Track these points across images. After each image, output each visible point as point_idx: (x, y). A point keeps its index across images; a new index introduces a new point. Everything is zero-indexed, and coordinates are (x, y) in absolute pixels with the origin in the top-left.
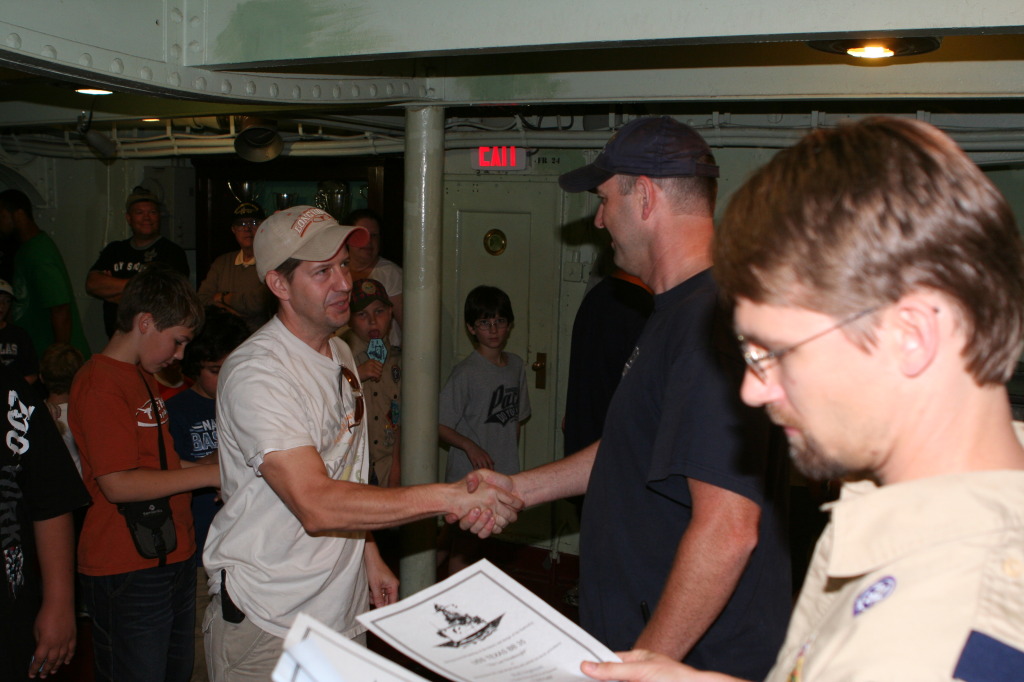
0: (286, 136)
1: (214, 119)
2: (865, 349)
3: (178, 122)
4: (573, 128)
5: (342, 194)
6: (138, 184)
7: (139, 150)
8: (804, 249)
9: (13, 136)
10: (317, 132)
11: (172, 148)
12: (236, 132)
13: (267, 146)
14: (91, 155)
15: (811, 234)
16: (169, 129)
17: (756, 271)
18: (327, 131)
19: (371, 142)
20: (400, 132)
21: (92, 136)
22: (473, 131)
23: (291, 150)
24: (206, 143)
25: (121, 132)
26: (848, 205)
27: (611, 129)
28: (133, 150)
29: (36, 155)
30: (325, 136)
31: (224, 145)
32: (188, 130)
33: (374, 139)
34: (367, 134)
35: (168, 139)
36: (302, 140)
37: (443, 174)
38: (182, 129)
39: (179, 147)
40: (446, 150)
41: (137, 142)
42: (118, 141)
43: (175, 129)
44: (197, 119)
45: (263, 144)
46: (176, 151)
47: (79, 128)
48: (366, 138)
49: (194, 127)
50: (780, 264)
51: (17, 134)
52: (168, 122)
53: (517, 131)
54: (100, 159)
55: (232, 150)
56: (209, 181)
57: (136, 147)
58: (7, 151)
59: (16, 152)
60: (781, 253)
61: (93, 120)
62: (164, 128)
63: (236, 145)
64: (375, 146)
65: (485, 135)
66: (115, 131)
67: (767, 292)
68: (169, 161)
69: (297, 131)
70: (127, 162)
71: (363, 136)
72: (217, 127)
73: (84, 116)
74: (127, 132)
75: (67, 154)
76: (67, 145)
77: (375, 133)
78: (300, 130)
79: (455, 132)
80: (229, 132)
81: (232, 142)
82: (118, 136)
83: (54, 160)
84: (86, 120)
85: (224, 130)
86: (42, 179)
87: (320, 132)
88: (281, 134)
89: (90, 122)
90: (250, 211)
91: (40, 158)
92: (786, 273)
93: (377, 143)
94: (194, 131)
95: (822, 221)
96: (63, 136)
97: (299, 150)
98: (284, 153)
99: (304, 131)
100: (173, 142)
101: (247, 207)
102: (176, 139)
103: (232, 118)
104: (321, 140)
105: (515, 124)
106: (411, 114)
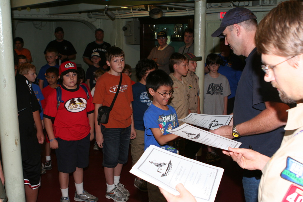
0: (163, 11)
1: (144, 6)
2: (295, 67)
3: (134, 7)
4: (249, 6)
5: (181, 28)
6: (124, 26)
7: (124, 16)
8: (276, 38)
9: (90, 13)
10: (173, 9)
11: (132, 15)
12: (150, 10)
13: (158, 14)
14: (109, 18)
15: (278, 34)
16: (131, 9)
17: (263, 45)
18: (176, 9)
19: (188, 12)
20: (194, 8)
21: (109, 12)
22: (218, 8)
23: (165, 15)
24: (142, 13)
25: (119, 11)
26: (288, 25)
27: (260, 5)
28: (122, 16)
29: (97, 18)
30: (175, 11)
31: (146, 14)
32: (137, 10)
33: (189, 11)
34: (187, 9)
35: (131, 13)
36: (168, 12)
37: (206, 21)
38: (135, 10)
39: (134, 15)
40: (207, 14)
41: (123, 14)
42: (118, 14)
43: (133, 10)
44: (139, 6)
45: (157, 13)
46: (134, 16)
47: (105, 10)
48: (187, 11)
49: (138, 9)
50: (269, 43)
51: (92, 13)
52: (131, 7)
53: (231, 7)
54: (111, 19)
55: (148, 15)
56: (143, 25)
57: (123, 15)
58: (89, 18)
59: (91, 18)
60: (270, 40)
61: (109, 8)
62: (130, 10)
63: (150, 14)
64: (189, 13)
65: (222, 9)
66: (117, 10)
67: (267, 51)
68: (133, 19)
69: (167, 9)
70: (121, 20)
71: (185, 10)
72: (144, 8)
73: (106, 7)
74: (121, 11)
75: (104, 18)
76: (104, 15)
77: (189, 9)
78: (168, 9)
79: (213, 8)
80: (147, 10)
81: (148, 13)
82: (118, 12)
83: (102, 20)
84: (107, 8)
85: (146, 10)
86: (99, 25)
87: (174, 9)
88: (162, 10)
89: (108, 8)
90: (162, 34)
91: (98, 19)
92: (271, 45)
93: (190, 12)
94: (139, 10)
95: (280, 30)
96: (103, 13)
97: (168, 15)
98: (163, 16)
99: (169, 9)
100: (133, 14)
101: (161, 33)
102: (134, 12)
103: (148, 6)
104: (174, 12)
105: (231, 5)
106: (196, 3)
